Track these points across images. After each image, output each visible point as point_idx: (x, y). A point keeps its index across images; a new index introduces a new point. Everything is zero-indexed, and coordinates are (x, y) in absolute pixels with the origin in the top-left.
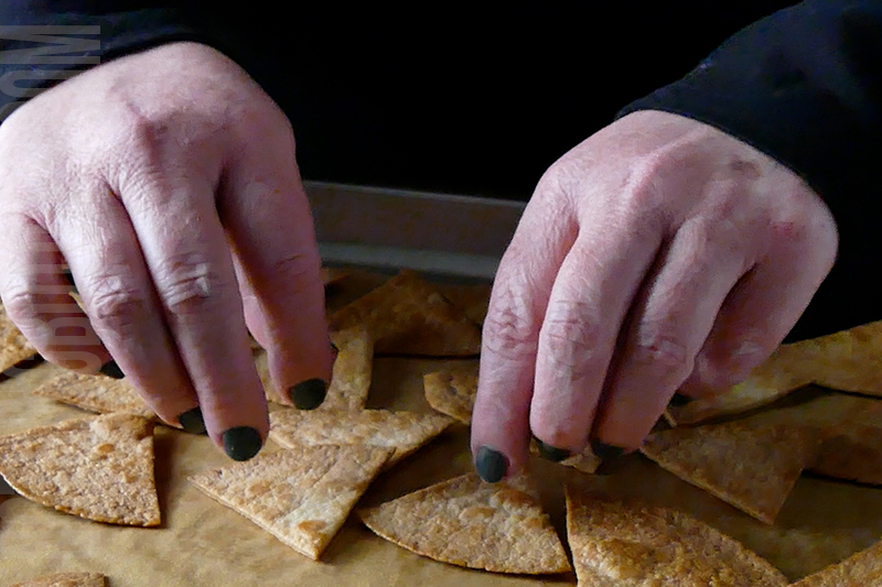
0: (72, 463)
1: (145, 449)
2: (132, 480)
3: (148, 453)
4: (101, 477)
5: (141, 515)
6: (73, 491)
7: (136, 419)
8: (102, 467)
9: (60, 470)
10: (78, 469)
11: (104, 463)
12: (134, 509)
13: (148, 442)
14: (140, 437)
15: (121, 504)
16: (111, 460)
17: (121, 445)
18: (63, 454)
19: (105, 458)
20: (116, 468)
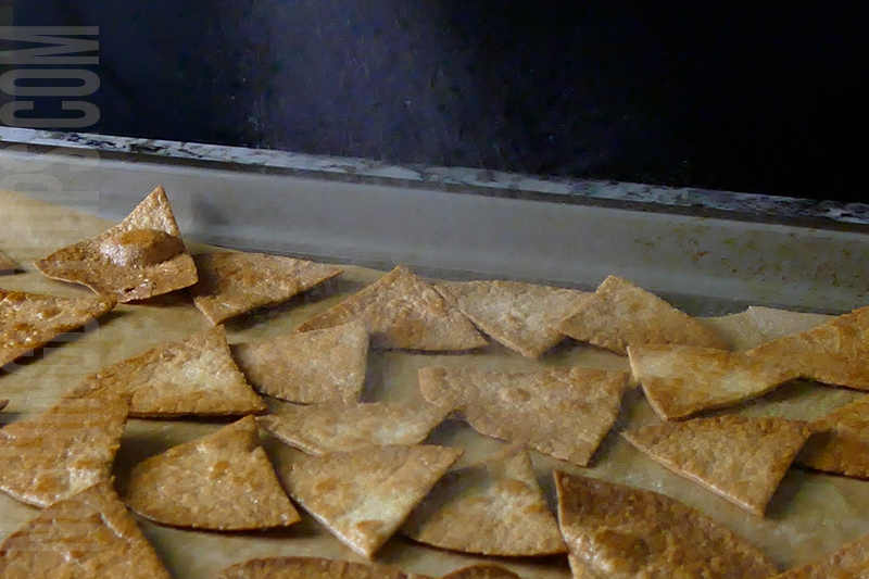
0: (193, 485)
1: (260, 458)
2: (258, 487)
3: (264, 461)
4: (226, 492)
5: (278, 516)
6: (203, 509)
7: (241, 434)
8: (225, 482)
9: (185, 492)
10: (202, 489)
11: (224, 478)
12: (270, 513)
13: (259, 451)
14: (250, 449)
15: (255, 511)
16: (230, 474)
17: (235, 460)
18: (182, 479)
19: (223, 474)
20: (237, 479)
